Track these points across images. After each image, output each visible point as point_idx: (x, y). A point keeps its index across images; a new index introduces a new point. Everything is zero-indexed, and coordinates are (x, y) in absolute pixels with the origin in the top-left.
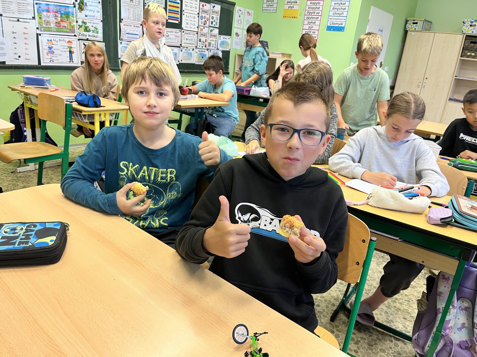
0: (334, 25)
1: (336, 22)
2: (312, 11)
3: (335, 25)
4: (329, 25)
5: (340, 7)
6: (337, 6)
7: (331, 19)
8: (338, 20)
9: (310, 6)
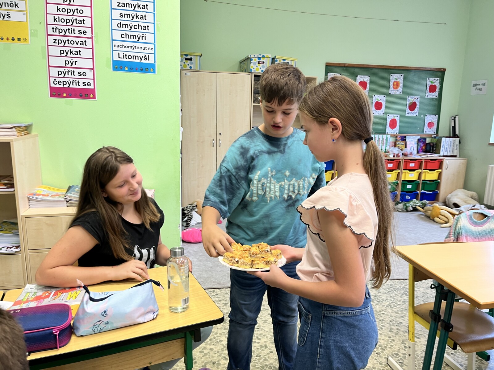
0: (128, 60)
1: (132, 54)
2: (67, 28)
3: (132, 60)
4: (116, 58)
5: (134, 24)
6: (127, 21)
7: (118, 46)
8: (135, 50)
9: (56, 17)
